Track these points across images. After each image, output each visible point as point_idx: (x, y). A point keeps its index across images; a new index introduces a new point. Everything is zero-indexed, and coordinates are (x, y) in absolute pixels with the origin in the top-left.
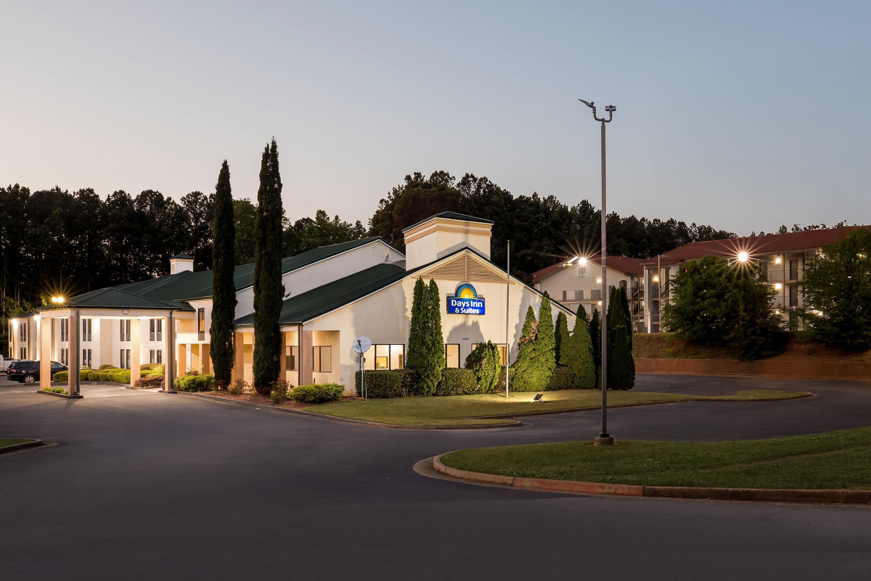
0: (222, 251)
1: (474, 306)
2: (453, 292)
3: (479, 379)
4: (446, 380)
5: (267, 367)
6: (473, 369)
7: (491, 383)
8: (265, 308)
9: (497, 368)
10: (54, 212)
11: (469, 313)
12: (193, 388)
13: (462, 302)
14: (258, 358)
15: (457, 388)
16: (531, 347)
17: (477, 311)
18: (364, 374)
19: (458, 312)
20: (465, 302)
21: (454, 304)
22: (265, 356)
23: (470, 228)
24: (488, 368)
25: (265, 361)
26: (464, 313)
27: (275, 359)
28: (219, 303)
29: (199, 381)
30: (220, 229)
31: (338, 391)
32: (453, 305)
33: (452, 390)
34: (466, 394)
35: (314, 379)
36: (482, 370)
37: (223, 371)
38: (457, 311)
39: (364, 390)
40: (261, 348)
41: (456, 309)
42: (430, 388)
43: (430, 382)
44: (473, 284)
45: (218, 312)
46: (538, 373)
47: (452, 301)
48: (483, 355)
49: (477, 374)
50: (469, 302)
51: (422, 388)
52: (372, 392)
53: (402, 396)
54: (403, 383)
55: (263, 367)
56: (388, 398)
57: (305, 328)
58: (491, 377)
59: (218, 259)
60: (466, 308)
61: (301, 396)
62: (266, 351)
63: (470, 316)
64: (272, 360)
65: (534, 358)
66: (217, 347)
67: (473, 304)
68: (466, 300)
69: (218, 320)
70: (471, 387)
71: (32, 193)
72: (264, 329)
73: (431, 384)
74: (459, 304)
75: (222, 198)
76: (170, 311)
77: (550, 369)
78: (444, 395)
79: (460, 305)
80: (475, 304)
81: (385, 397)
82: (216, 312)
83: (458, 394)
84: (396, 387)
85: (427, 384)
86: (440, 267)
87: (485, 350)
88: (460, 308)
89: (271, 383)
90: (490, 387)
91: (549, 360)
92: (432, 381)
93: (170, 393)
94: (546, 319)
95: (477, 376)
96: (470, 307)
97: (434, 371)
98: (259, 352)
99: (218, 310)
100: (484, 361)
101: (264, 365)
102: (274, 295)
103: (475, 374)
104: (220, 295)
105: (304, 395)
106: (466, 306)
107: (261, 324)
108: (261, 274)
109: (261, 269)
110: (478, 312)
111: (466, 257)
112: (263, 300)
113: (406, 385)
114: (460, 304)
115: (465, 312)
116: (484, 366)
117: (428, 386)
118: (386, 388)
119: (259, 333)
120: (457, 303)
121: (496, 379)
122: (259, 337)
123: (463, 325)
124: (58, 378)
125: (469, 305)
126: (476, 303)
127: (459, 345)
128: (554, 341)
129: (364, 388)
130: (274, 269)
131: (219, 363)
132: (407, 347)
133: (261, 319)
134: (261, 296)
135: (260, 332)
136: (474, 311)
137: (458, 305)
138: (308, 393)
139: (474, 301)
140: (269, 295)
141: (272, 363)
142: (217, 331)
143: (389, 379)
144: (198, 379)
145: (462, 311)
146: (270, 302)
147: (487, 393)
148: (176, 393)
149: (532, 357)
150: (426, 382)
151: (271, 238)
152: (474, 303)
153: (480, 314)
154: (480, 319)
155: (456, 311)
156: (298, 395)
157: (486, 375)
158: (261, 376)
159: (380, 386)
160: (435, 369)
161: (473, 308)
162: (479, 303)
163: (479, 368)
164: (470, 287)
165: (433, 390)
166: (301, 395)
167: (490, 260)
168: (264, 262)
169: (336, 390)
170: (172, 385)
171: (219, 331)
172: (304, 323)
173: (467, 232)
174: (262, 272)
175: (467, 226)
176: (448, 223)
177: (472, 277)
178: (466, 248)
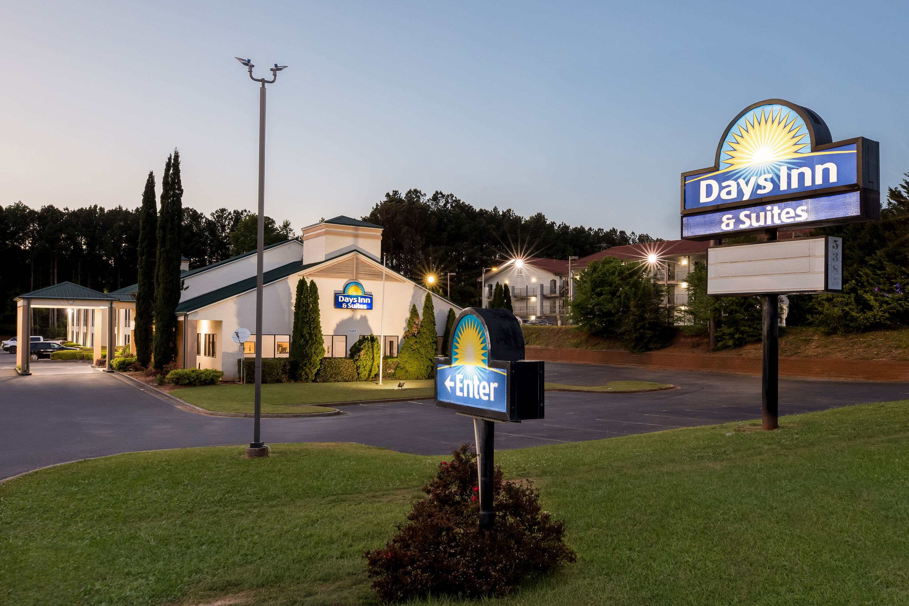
0: (145, 250)
2: (341, 289)
3: (358, 368)
4: (325, 368)
5: (163, 352)
6: (354, 358)
7: (370, 371)
8: (162, 299)
10: (115, 225)
11: (357, 308)
12: (121, 368)
13: (350, 298)
14: (156, 344)
15: (336, 375)
16: (414, 340)
17: (365, 307)
18: (244, 360)
19: (346, 307)
20: (352, 298)
22: (162, 342)
23: (360, 232)
24: (366, 359)
25: (161, 347)
26: (351, 308)
27: (171, 345)
29: (128, 361)
31: (217, 376)
32: (340, 300)
33: (331, 377)
34: (346, 381)
35: (199, 364)
36: (361, 360)
38: (344, 306)
39: (243, 375)
40: (159, 335)
41: (343, 304)
42: (308, 375)
44: (362, 282)
46: (417, 363)
47: (340, 297)
48: (362, 346)
49: (356, 363)
50: (356, 298)
51: (301, 375)
53: (282, 382)
54: (282, 370)
55: (160, 351)
56: (266, 383)
57: (190, 318)
58: (369, 366)
60: (353, 303)
62: (162, 338)
63: (358, 311)
64: (168, 346)
67: (361, 300)
68: (354, 297)
70: (350, 375)
71: (106, 211)
73: (309, 371)
76: (111, 302)
78: (323, 382)
79: (348, 301)
83: (337, 381)
84: (275, 373)
86: (328, 266)
88: (347, 303)
89: (164, 366)
90: (369, 375)
91: (430, 352)
92: (309, 369)
93: (108, 372)
94: (428, 317)
95: (356, 365)
96: (358, 302)
97: (312, 361)
98: (157, 339)
100: (362, 352)
102: (171, 288)
103: (354, 363)
105: (177, 379)
106: (354, 301)
107: (159, 313)
108: (160, 269)
110: (366, 308)
111: (355, 259)
112: (161, 292)
113: (286, 372)
114: (347, 299)
115: (353, 307)
116: (362, 356)
117: (306, 373)
120: (345, 299)
121: (375, 368)
122: (158, 325)
123: (351, 319)
124: (53, 356)
125: (356, 301)
126: (364, 299)
127: (346, 336)
129: (243, 373)
132: (291, 338)
133: (159, 309)
134: (160, 289)
136: (362, 306)
137: (345, 301)
139: (362, 297)
140: (166, 288)
141: (168, 349)
143: (268, 367)
145: (349, 306)
146: (167, 294)
147: (366, 381)
148: (113, 372)
149: (413, 349)
150: (304, 370)
153: (367, 309)
154: (369, 314)
157: (365, 364)
158: (158, 359)
161: (360, 303)
162: (367, 299)
163: (359, 358)
164: (358, 284)
165: (312, 377)
167: (380, 261)
168: (163, 258)
169: (214, 375)
170: (111, 366)
171: (141, 320)
172: (188, 313)
173: (356, 236)
174: (161, 267)
175: (357, 230)
176: (337, 228)
177: (360, 276)
178: (355, 250)
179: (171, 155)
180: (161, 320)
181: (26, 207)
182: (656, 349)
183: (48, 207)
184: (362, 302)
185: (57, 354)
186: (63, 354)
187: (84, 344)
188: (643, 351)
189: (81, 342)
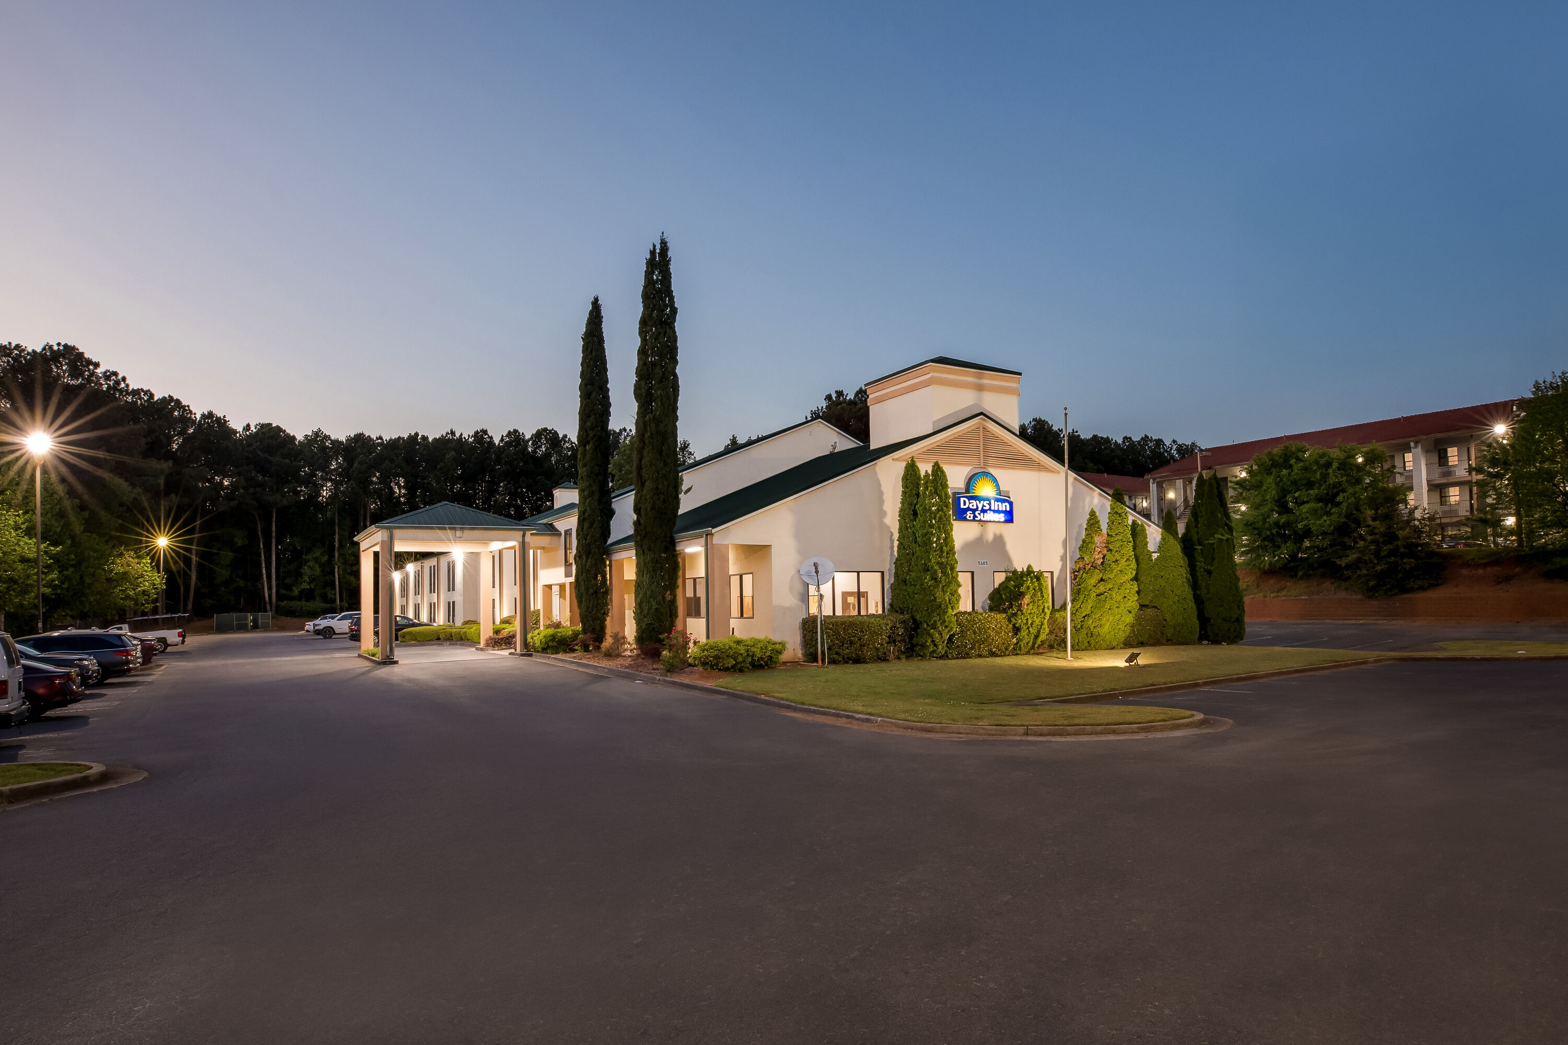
0: (591, 434)
2: (962, 484)
3: (1017, 630)
4: (962, 631)
5: (657, 609)
6: (1006, 613)
7: (1037, 637)
8: (651, 510)
9: (1046, 610)
11: (988, 520)
12: (553, 647)
13: (977, 501)
14: (640, 596)
15: (980, 645)
16: (1097, 575)
17: (1002, 517)
18: (821, 622)
19: (972, 518)
20: (982, 502)
21: (965, 504)
22: (652, 591)
23: (985, 381)
24: (1033, 611)
25: (651, 600)
26: (980, 520)
27: (668, 597)
28: (587, 515)
29: (561, 636)
30: (588, 400)
31: (777, 651)
32: (962, 506)
33: (973, 648)
34: (993, 654)
35: (733, 629)
36: (1022, 614)
37: (593, 620)
38: (970, 517)
39: (821, 648)
40: (646, 578)
41: (968, 513)
42: (936, 646)
43: (937, 635)
44: (992, 471)
45: (585, 528)
46: (1111, 619)
47: (962, 499)
48: (1023, 589)
49: (1014, 621)
50: (988, 502)
51: (923, 646)
52: (837, 653)
53: (888, 660)
54: (889, 637)
55: (650, 609)
56: (865, 662)
57: (716, 540)
58: (1037, 625)
59: (585, 446)
60: (984, 511)
61: (711, 659)
62: (653, 583)
63: (990, 525)
64: (664, 598)
65: (1101, 594)
66: (584, 582)
67: (995, 505)
68: (984, 499)
69: (586, 540)
70: (1003, 644)
72: (650, 546)
73: (939, 638)
74: (973, 506)
75: (591, 351)
76: (521, 533)
77: (1130, 612)
78: (958, 658)
79: (975, 507)
80: (998, 505)
81: (857, 661)
82: (583, 528)
83: (980, 656)
84: (879, 644)
85: (932, 638)
86: (938, 444)
87: (1025, 581)
88: (974, 511)
89: (662, 636)
90: (1034, 643)
91: (1128, 597)
92: (940, 633)
93: (522, 655)
94: (1121, 531)
95: (1014, 625)
96: (990, 509)
97: (946, 617)
98: (643, 585)
99: (586, 525)
100: (1027, 599)
101: (652, 606)
102: (666, 488)
103: (1010, 621)
104: (588, 500)
105: (716, 657)
106: (984, 508)
107: (645, 537)
108: (645, 454)
109: (644, 446)
110: (1003, 519)
111: (981, 429)
112: (648, 497)
113: (894, 641)
114: (974, 504)
115: (983, 519)
116: (1026, 607)
117: (933, 641)
118: (861, 645)
119: (641, 552)
120: (970, 503)
121: (1044, 629)
122: (643, 560)
123: (979, 541)
125: (988, 507)
126: (1000, 503)
127: (973, 573)
128: (1134, 565)
129: (822, 645)
130: (665, 445)
131: (587, 608)
132: (887, 577)
133: (645, 529)
134: (645, 492)
135: (643, 551)
136: (996, 517)
137: (971, 507)
138: (723, 652)
139: (997, 500)
140: (657, 489)
141: (664, 603)
142: (584, 557)
143: (866, 631)
144: (559, 634)
145: (978, 517)
146: (659, 499)
147: (1028, 653)
148: (531, 655)
149: (1098, 592)
150: (931, 636)
151: (661, 395)
153: (1005, 522)
154: (1006, 531)
155: (968, 517)
156: (707, 657)
157: (1030, 622)
158: (646, 624)
159: (852, 643)
160: (947, 612)
161: (995, 511)
162: (1003, 504)
163: (1018, 611)
164: (989, 477)
165: (941, 649)
166: (711, 657)
167: (1018, 433)
168: (649, 434)
169: (773, 650)
170: (525, 644)
171: (587, 558)
172: (714, 531)
173: (980, 388)
174: (646, 451)
175: (980, 378)
176: (950, 372)
177: (991, 461)
178: (982, 414)
179: (654, 246)
180: (649, 549)
181: (327, 437)
182: (1422, 588)
183: (355, 435)
184: (996, 509)
185: (410, 633)
186: (418, 633)
187: (432, 619)
188: (1395, 594)
189: (424, 618)
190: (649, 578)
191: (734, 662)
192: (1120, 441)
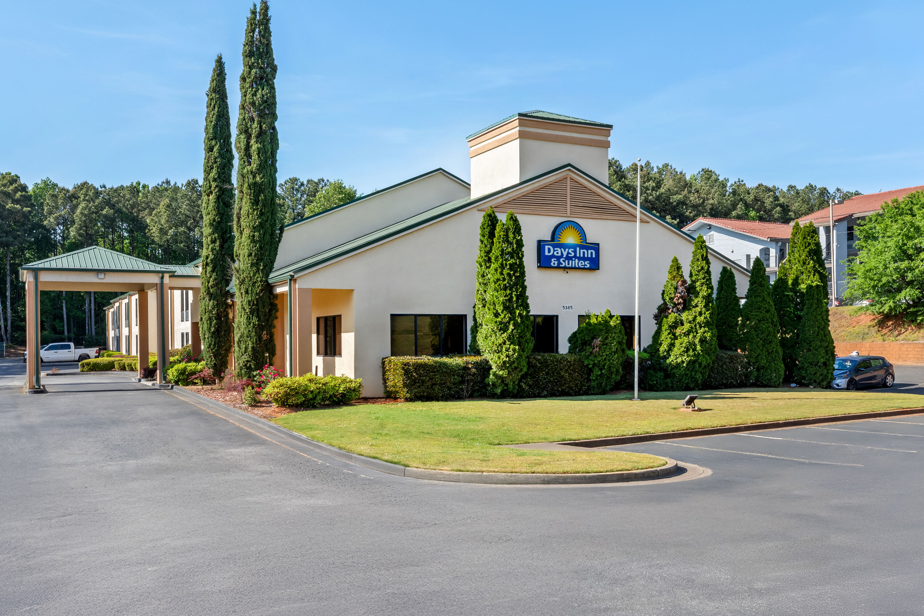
1: (582, 256)
2: (547, 233)
3: (590, 371)
4: (534, 371)
5: (252, 348)
6: (580, 354)
7: (610, 378)
11: (573, 266)
12: (183, 380)
13: (562, 249)
15: (553, 385)
17: (587, 264)
19: (556, 265)
20: (567, 250)
21: (549, 251)
22: (249, 331)
23: (575, 135)
24: (605, 354)
25: (248, 339)
26: (565, 267)
27: (265, 336)
29: (191, 370)
31: (351, 389)
32: (547, 254)
35: (317, 367)
36: (595, 356)
37: (215, 356)
38: (554, 264)
40: (244, 319)
41: (553, 260)
43: (507, 375)
44: (580, 221)
47: (547, 247)
49: (587, 362)
50: (573, 250)
51: (495, 385)
53: (463, 399)
54: (462, 376)
55: (246, 348)
56: (437, 400)
57: (298, 285)
58: (609, 367)
60: (568, 258)
62: (250, 324)
63: (576, 272)
64: (260, 338)
67: (580, 252)
68: (569, 247)
70: (577, 383)
72: (247, 290)
73: (509, 378)
74: (557, 253)
75: (214, 107)
76: (160, 275)
79: (560, 254)
80: (584, 253)
81: (431, 398)
83: (553, 395)
84: (451, 382)
85: (502, 378)
86: (523, 194)
88: (558, 258)
89: (257, 374)
90: (607, 383)
91: (707, 341)
93: (161, 387)
94: (701, 277)
95: (587, 366)
98: (241, 325)
100: (598, 342)
103: (583, 362)
105: (283, 395)
106: (569, 255)
107: (243, 281)
110: (588, 266)
111: (568, 179)
112: (246, 244)
113: (468, 381)
114: (558, 252)
115: (567, 266)
116: (598, 349)
117: (503, 381)
120: (554, 251)
122: (241, 302)
125: (573, 254)
126: (585, 251)
127: (557, 317)
131: (210, 345)
132: (470, 319)
136: (581, 264)
137: (555, 254)
139: (582, 247)
141: (260, 343)
144: (189, 368)
145: (562, 264)
147: (602, 393)
148: (168, 387)
152: (582, 251)
153: (590, 269)
154: (592, 277)
155: (552, 264)
156: (276, 394)
157: (602, 363)
161: (580, 259)
162: (590, 251)
163: (590, 352)
164: (575, 226)
165: (513, 388)
166: (280, 394)
167: (607, 185)
169: (347, 388)
170: (164, 377)
172: (296, 276)
174: (244, 201)
176: (538, 126)
177: (577, 211)
178: (569, 165)
179: (255, 6)
180: (247, 292)
185: (88, 364)
186: (96, 363)
187: (127, 352)
189: (123, 350)
190: (247, 319)
191: (304, 399)
192: (785, 189)
